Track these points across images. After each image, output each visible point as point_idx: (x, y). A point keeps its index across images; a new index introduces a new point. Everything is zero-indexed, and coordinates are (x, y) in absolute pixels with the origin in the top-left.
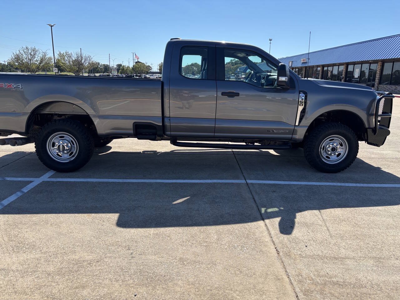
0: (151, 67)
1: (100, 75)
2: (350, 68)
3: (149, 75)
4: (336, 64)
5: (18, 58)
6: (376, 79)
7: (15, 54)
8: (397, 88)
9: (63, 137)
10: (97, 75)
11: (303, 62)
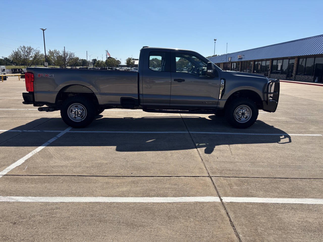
0: (120, 62)
1: (80, 68)
2: (275, 63)
3: (119, 68)
4: (264, 59)
5: (17, 54)
6: (294, 71)
7: (15, 51)
8: (309, 78)
9: (77, 106)
10: (78, 67)
11: (239, 58)
